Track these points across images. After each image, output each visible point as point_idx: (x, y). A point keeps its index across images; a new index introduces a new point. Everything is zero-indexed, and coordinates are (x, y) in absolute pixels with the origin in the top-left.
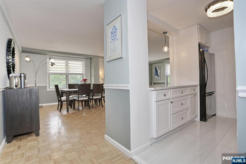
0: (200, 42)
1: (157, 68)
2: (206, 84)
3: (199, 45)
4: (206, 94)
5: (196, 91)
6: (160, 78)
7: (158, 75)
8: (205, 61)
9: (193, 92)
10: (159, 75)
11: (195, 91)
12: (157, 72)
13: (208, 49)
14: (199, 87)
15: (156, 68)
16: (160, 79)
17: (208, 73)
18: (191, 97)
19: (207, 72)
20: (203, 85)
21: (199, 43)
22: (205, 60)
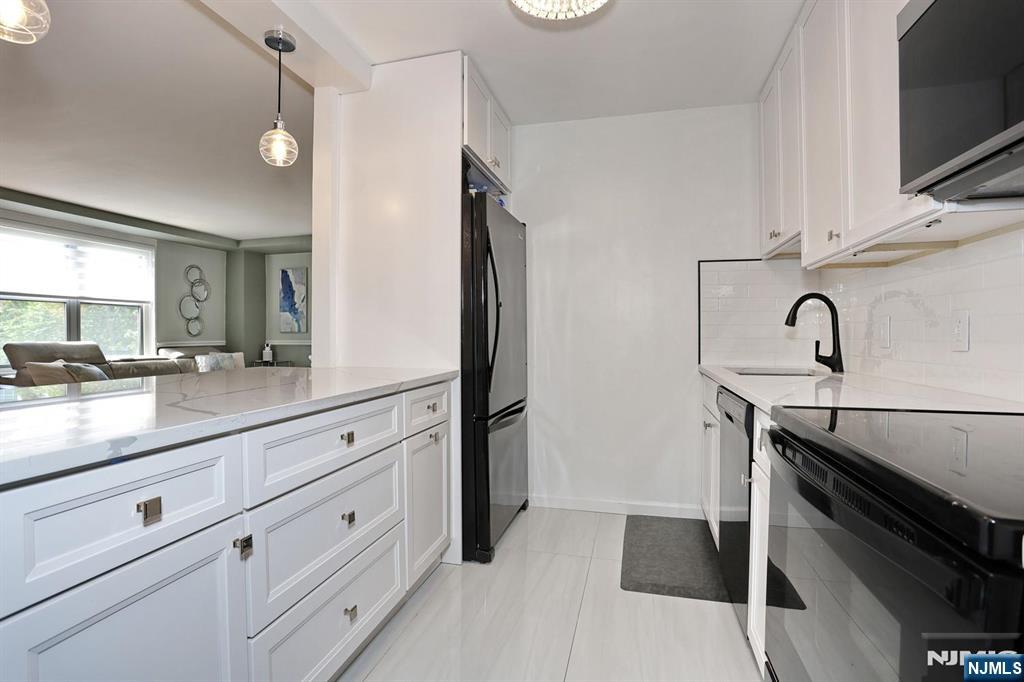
0: (467, 146)
1: (290, 273)
2: (490, 369)
3: (466, 164)
4: (490, 422)
5: (445, 408)
6: (303, 323)
7: (292, 308)
8: (489, 250)
9: (424, 419)
10: (300, 310)
11: (434, 410)
12: (293, 297)
13: (502, 197)
14: (456, 386)
15: (284, 272)
16: (303, 329)
17: (501, 309)
18: (415, 452)
19: (498, 306)
20: (477, 372)
21: (463, 153)
22: (488, 242)
